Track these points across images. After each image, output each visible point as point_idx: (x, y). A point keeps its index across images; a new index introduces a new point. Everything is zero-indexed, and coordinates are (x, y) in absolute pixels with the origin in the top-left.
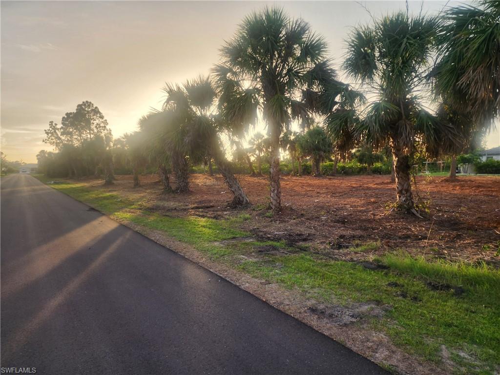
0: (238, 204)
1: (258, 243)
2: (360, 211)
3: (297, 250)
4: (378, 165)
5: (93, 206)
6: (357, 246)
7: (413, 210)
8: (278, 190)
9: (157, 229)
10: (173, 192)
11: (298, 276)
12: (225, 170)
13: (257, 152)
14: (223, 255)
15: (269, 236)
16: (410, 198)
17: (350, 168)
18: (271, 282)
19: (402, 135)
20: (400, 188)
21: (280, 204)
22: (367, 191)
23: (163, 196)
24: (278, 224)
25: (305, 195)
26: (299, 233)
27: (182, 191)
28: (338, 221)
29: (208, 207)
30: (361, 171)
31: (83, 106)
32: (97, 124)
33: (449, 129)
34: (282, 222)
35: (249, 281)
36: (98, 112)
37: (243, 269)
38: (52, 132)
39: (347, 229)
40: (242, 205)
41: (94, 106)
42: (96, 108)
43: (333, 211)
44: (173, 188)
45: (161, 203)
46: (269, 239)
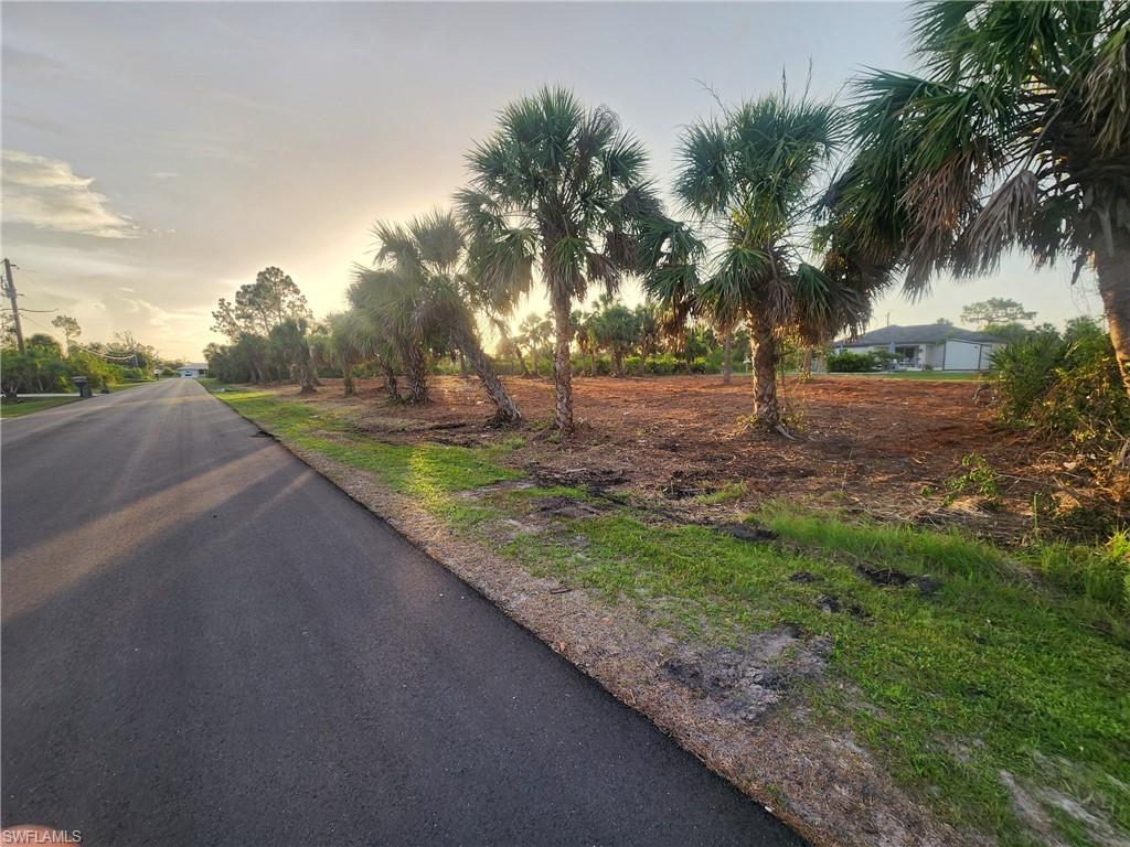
0: (503, 421)
1: (541, 492)
2: (695, 429)
3: (608, 502)
4: (700, 360)
5: (265, 427)
6: (709, 491)
7: (779, 427)
8: (568, 398)
9: (362, 467)
10: (403, 402)
11: (622, 564)
12: (482, 366)
13: (532, 342)
14: (475, 522)
15: (557, 476)
16: (775, 408)
17: (662, 365)
18: (571, 587)
19: (775, 304)
20: (760, 393)
21: (571, 420)
22: (698, 398)
23: (387, 409)
24: (570, 455)
25: (606, 404)
26: (607, 469)
27: (417, 401)
28: (665, 447)
29: (455, 427)
30: (677, 369)
31: (268, 276)
32: (290, 302)
33: (847, 296)
34: (577, 450)
35: (525, 586)
36: (292, 283)
37: (513, 553)
38: (223, 315)
39: (682, 460)
40: (509, 422)
41: (285, 275)
42: (288, 277)
43: (654, 430)
44: (403, 397)
45: (381, 421)
46: (557, 481)
